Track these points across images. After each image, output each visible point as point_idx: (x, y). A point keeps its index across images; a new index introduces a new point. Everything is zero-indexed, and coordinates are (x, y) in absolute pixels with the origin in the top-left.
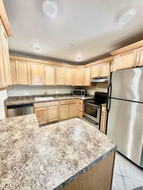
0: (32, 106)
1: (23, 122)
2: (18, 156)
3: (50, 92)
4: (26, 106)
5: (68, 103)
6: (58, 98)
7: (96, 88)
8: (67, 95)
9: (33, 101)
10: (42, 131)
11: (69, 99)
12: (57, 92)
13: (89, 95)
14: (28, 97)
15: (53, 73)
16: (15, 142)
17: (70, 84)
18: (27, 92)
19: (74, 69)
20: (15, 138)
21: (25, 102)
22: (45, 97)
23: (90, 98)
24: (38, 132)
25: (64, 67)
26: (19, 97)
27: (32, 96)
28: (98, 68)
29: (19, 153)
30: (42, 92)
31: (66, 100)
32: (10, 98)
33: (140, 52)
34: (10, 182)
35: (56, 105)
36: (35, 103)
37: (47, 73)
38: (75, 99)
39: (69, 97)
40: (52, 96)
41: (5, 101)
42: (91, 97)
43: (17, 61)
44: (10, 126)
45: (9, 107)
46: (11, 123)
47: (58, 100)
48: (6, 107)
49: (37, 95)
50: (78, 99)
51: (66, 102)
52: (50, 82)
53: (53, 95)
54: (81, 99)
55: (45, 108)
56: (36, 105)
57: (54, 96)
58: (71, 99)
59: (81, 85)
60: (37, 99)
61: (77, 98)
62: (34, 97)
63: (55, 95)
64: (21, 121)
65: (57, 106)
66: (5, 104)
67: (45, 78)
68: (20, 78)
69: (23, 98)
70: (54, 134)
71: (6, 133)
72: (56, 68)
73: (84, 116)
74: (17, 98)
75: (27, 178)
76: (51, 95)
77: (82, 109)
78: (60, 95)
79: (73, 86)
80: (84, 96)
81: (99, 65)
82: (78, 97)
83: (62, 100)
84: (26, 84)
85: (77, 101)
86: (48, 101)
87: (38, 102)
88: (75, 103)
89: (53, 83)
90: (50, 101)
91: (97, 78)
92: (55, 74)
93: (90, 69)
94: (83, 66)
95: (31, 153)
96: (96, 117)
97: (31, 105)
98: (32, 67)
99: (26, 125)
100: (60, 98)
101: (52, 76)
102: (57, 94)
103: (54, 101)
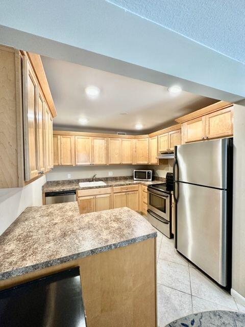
0: (76, 194)
1: (63, 210)
2: (58, 234)
3: (100, 174)
4: (67, 193)
5: (125, 191)
6: (110, 183)
7: (168, 166)
8: (125, 178)
9: (77, 187)
10: (82, 217)
11: (127, 185)
12: (111, 174)
13: (159, 177)
14: (70, 182)
15: (104, 148)
16: (55, 224)
17: (129, 162)
18: (70, 175)
19: (134, 141)
20: (55, 222)
21: (67, 188)
22: (93, 181)
23: (160, 182)
24: (78, 218)
25: (120, 139)
26: (59, 181)
27: (75, 180)
28: (166, 138)
29: (59, 232)
30: (90, 175)
31: (122, 185)
32: (48, 184)
33: (209, 121)
34: (52, 246)
35: (108, 192)
36: (79, 189)
37: (96, 148)
38: (136, 184)
39: (128, 182)
40: (102, 181)
41: (43, 186)
42: (162, 181)
43: (59, 136)
44: (50, 213)
45: (47, 194)
46: (51, 210)
47: (111, 186)
48: (44, 195)
49: (83, 179)
50: (141, 183)
51: (122, 188)
52: (100, 160)
53: (104, 178)
54: (144, 185)
55: (92, 197)
56: (80, 193)
57: (106, 180)
58: (130, 184)
59: (146, 163)
60: (82, 185)
61: (139, 183)
62: (78, 181)
63: (107, 178)
64: (61, 208)
65: (109, 195)
66: (43, 190)
67: (93, 156)
68: (62, 156)
69: (64, 183)
70: (94, 220)
71: (47, 218)
72: (107, 141)
73: (149, 211)
74: (57, 183)
75: (65, 245)
76: (102, 178)
77: (146, 200)
78: (115, 179)
79: (133, 164)
80: (151, 180)
81: (167, 134)
82: (141, 182)
83: (116, 186)
84: (69, 164)
85: (140, 187)
86: (96, 187)
87: (83, 189)
88: (137, 190)
89: (103, 162)
90: (100, 187)
91: (166, 153)
92: (107, 149)
93: (157, 139)
94: (147, 136)
95: (69, 232)
96: (165, 212)
97: (74, 192)
98: (76, 142)
99: (66, 211)
100: (114, 183)
101: (103, 152)
102: (111, 178)
103: (105, 187)
